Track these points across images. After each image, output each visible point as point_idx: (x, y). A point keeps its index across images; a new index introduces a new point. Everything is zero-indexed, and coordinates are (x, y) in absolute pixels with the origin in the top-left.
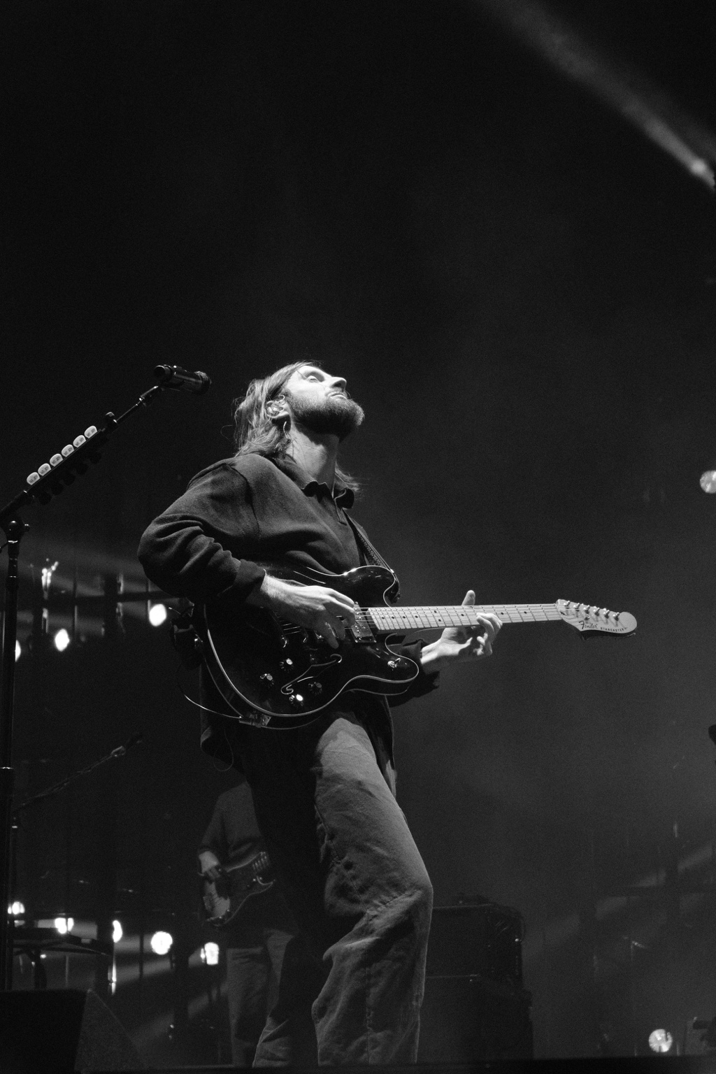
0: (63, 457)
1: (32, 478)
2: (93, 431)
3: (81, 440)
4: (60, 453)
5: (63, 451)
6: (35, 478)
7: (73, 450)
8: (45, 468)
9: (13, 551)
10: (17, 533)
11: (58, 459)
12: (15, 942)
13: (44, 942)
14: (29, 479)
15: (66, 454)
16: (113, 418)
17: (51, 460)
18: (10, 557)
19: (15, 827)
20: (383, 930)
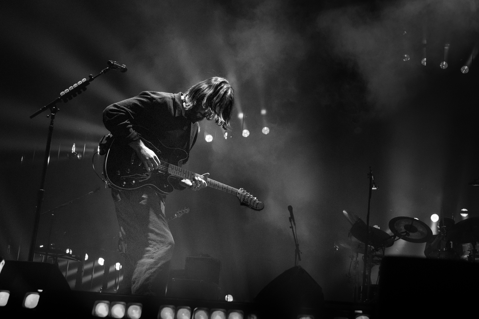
0: (74, 87)
1: (62, 93)
2: (85, 80)
3: (80, 82)
4: (73, 86)
5: (74, 86)
6: (63, 93)
7: (77, 86)
8: (67, 90)
9: (53, 117)
10: (55, 111)
11: (72, 88)
12: (49, 253)
13: (59, 254)
14: (61, 93)
15: (75, 86)
16: (92, 76)
17: (69, 88)
18: (52, 119)
19: (53, 215)
20: (157, 258)
